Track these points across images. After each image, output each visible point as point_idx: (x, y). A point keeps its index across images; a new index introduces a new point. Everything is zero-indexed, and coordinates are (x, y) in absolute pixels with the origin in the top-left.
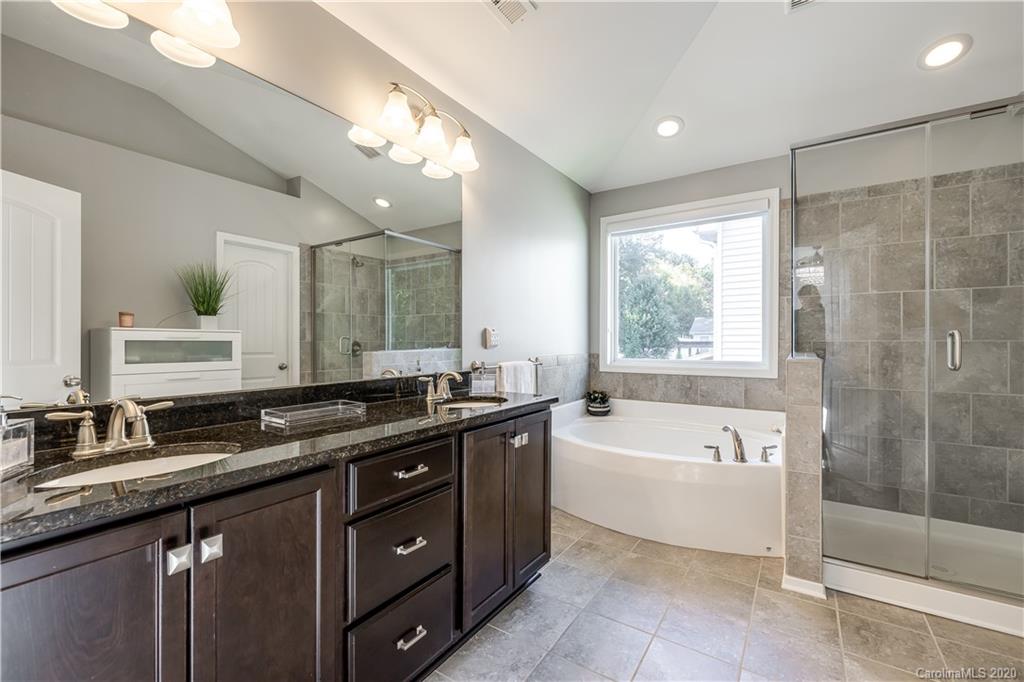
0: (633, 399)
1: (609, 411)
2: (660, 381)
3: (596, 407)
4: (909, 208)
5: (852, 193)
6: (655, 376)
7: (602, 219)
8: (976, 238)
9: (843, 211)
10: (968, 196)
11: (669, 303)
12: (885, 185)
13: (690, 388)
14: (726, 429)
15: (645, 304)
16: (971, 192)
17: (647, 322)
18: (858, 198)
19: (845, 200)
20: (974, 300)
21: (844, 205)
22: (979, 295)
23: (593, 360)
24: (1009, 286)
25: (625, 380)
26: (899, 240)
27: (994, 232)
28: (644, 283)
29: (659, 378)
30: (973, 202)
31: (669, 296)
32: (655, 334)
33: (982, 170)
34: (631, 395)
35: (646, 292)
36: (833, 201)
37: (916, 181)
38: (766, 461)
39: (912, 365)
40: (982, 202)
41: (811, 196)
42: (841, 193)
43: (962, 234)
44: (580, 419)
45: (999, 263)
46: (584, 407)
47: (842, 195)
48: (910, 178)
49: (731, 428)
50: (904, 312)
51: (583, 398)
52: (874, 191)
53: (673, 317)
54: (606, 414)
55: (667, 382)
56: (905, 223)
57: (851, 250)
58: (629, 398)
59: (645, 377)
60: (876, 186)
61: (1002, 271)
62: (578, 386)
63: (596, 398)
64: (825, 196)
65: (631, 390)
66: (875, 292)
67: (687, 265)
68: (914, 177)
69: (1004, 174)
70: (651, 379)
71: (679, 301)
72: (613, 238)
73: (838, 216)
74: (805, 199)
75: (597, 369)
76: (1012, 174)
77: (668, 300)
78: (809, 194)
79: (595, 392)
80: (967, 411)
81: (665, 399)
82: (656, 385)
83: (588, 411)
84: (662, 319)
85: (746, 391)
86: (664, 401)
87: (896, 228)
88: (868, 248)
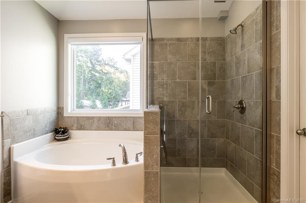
0: (82, 130)
1: (68, 137)
2: (95, 120)
3: (60, 137)
4: (190, 48)
5: (171, 39)
6: (93, 117)
7: (65, 35)
8: (208, 62)
9: (169, 46)
10: (206, 46)
11: (119, 86)
12: (182, 38)
13: (110, 123)
14: (120, 145)
15: (110, 86)
16: (207, 45)
17: (111, 93)
18: (174, 42)
19: (170, 42)
20: (208, 85)
21: (169, 44)
22: (209, 84)
23: (59, 111)
24: (216, 81)
25: (78, 120)
26: (186, 61)
27: (213, 61)
28: (110, 79)
29: (95, 119)
30: (208, 49)
31: (119, 84)
32: (114, 97)
33: (210, 38)
34: (81, 128)
35: (110, 82)
36: (166, 42)
37: (192, 38)
38: (137, 161)
39: (190, 109)
40: (210, 50)
41: (158, 38)
42: (168, 39)
43: (204, 61)
44: (49, 144)
45: (214, 72)
46: (53, 137)
47: (169, 39)
48: (190, 37)
49: (122, 145)
50: (188, 89)
51: (52, 132)
52: (179, 40)
53: (120, 91)
54: (66, 139)
55: (99, 120)
56: (188, 54)
57: (172, 63)
58: (80, 130)
59: (88, 118)
60: (180, 38)
61: (215, 75)
62: (48, 126)
63: (60, 132)
64: (163, 39)
65: (81, 126)
66: (179, 80)
67: (125, 73)
68: (191, 37)
69: (215, 40)
70: (91, 119)
71: (123, 86)
72: (72, 46)
73: (167, 48)
74: (156, 39)
75: (63, 115)
76: (217, 41)
77: (119, 85)
78: (157, 38)
79: (61, 128)
80: (206, 126)
81: (98, 129)
82: (94, 122)
83: (55, 139)
84: (116, 92)
85: (133, 123)
86: (97, 130)
87: (186, 56)
88: (177, 63)
